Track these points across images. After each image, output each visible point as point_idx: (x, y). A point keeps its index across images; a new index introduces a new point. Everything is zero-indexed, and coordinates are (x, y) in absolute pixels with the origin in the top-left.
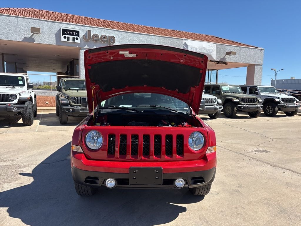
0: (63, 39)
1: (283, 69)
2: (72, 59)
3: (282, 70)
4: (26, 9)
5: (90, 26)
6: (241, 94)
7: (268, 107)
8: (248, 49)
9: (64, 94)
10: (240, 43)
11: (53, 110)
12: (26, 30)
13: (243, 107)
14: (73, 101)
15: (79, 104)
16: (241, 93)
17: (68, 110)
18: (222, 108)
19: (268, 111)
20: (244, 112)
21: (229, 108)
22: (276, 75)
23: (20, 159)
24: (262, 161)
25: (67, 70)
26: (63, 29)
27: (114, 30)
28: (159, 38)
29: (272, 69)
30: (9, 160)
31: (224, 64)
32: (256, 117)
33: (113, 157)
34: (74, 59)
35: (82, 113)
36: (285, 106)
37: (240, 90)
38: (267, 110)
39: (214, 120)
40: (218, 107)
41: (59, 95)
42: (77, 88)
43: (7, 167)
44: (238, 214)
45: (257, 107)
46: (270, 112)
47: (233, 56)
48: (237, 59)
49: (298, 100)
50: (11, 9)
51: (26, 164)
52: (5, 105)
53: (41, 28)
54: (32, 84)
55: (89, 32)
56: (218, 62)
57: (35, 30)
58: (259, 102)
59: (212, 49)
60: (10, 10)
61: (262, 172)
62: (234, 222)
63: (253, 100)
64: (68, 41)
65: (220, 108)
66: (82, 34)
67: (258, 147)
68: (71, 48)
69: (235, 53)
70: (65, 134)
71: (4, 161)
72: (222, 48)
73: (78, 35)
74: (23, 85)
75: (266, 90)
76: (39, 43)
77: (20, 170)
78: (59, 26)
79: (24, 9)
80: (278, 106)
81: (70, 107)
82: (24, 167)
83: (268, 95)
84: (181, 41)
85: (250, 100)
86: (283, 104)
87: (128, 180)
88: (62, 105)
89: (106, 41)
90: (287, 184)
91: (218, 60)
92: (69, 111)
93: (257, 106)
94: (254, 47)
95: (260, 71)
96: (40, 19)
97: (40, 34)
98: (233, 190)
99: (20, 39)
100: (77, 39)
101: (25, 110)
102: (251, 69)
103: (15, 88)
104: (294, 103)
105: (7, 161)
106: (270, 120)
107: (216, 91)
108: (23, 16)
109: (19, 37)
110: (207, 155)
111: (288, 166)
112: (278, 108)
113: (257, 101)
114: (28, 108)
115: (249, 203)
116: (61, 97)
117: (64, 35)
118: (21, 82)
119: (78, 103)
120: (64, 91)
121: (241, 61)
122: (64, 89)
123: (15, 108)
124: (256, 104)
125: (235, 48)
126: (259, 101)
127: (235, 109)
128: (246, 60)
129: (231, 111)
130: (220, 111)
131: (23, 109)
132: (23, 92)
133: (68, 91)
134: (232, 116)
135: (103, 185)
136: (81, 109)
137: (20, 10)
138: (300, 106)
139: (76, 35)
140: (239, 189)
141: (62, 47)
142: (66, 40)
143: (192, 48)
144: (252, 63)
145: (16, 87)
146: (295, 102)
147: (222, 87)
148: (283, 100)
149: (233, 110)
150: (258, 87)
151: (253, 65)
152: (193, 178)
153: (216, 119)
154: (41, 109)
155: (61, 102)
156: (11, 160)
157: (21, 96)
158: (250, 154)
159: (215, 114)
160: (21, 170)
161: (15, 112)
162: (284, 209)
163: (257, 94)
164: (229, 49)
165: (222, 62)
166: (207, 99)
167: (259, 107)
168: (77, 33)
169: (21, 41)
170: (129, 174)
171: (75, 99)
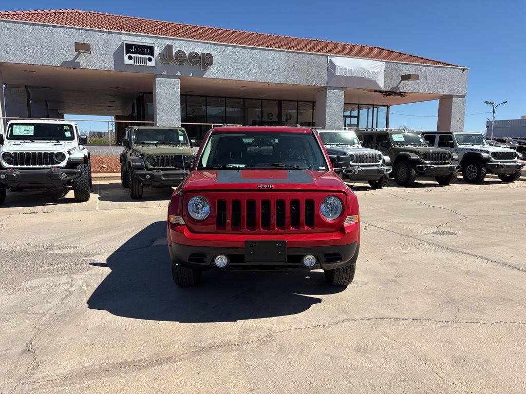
0: (127, 61)
1: (506, 102)
2: (141, 92)
3: (504, 103)
4: (64, 11)
5: (171, 37)
6: (423, 147)
7: (470, 167)
8: (439, 69)
9: (135, 151)
10: (426, 60)
11: (116, 178)
12: (67, 47)
13: (427, 167)
14: (150, 162)
15: (160, 167)
16: (423, 145)
17: (144, 176)
18: (390, 170)
19: (470, 174)
20: (428, 175)
21: (402, 171)
22: (494, 113)
23: (84, 245)
24: (439, 246)
25: (131, 112)
26: (126, 44)
27: (211, 44)
28: (286, 54)
29: (486, 102)
30: (69, 247)
31: (399, 96)
32: (448, 185)
33: (224, 229)
34: (144, 93)
35: (165, 180)
36: (498, 165)
37: (422, 141)
38: (468, 172)
39: (377, 190)
40: (384, 168)
41: (127, 153)
42: (156, 142)
43: (70, 256)
44: (389, 304)
45: (450, 168)
46: (473, 175)
47: (414, 82)
48: (421, 86)
49: (521, 156)
50: (40, 11)
51: (95, 251)
52: (49, 170)
53: (91, 43)
54: (85, 137)
55: (169, 48)
56: (387, 94)
57: (82, 48)
58: (453, 159)
59: (378, 70)
60: (38, 13)
61: (435, 259)
62: (382, 312)
63: (444, 156)
64: (135, 64)
65: (388, 170)
66: (157, 51)
67: (439, 228)
68: (141, 75)
69: (416, 77)
70: (142, 213)
71: (63, 248)
72: (396, 69)
73: (152, 53)
74: (72, 138)
75: (468, 138)
76: (88, 68)
77: (89, 258)
78: (120, 39)
79: (61, 11)
80: (485, 166)
81: (146, 172)
82: (94, 255)
83: (470, 147)
84: (324, 58)
85: (438, 156)
86: (495, 162)
87: (243, 256)
88: (134, 169)
89: (197, 62)
90: (467, 273)
91: (388, 89)
92: (145, 178)
93: (449, 166)
94: (451, 65)
95: (462, 107)
96: (89, 28)
97: (90, 53)
98: (388, 280)
99: (57, 62)
100: (150, 60)
101: (79, 177)
102: (446, 102)
103: (60, 143)
104: (513, 160)
105: (66, 248)
106: (471, 189)
107: (382, 143)
108: (61, 24)
109: (56, 59)
110: (345, 226)
111: (478, 252)
112: (486, 169)
113: (449, 157)
114: (83, 174)
115: (406, 293)
116: (131, 156)
117: (129, 55)
118: (68, 134)
119: (158, 166)
120: (135, 147)
121: (427, 90)
122: (135, 143)
123: (63, 174)
124: (448, 163)
125: (417, 68)
126: (454, 157)
127: (413, 172)
128: (438, 88)
129: (406, 176)
130: (388, 176)
131: (75, 176)
132: (73, 149)
133: (141, 147)
134: (408, 183)
135: (212, 263)
136: (163, 175)
137: (55, 13)
138: (524, 165)
139: (147, 54)
140: (396, 279)
141: (124, 73)
142: (131, 62)
143: (342, 69)
144: (447, 93)
145: (62, 142)
146: (516, 159)
147: (392, 135)
148: (495, 155)
149: (409, 173)
150: (454, 134)
151: (450, 97)
152: (326, 255)
153: (380, 188)
154: (96, 177)
155: (131, 163)
156: (73, 247)
157: (71, 156)
158: (425, 237)
159: (380, 181)
160: (91, 258)
161: (63, 180)
162: (453, 300)
163: (452, 146)
164: (406, 69)
165: (394, 94)
166: (366, 156)
167: (454, 168)
168: (150, 50)
169: (59, 65)
170: (244, 248)
171: (153, 159)
